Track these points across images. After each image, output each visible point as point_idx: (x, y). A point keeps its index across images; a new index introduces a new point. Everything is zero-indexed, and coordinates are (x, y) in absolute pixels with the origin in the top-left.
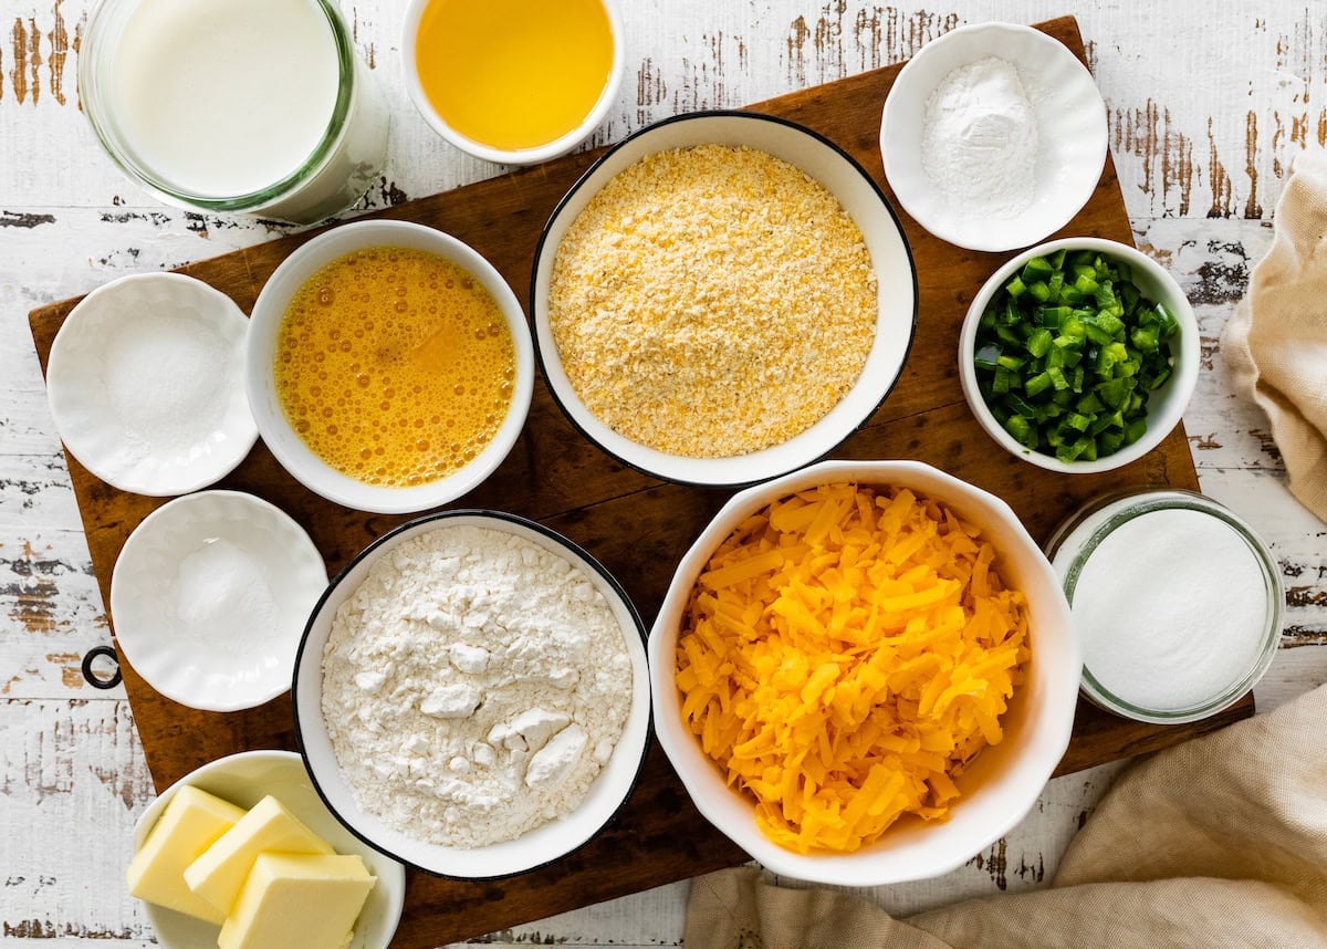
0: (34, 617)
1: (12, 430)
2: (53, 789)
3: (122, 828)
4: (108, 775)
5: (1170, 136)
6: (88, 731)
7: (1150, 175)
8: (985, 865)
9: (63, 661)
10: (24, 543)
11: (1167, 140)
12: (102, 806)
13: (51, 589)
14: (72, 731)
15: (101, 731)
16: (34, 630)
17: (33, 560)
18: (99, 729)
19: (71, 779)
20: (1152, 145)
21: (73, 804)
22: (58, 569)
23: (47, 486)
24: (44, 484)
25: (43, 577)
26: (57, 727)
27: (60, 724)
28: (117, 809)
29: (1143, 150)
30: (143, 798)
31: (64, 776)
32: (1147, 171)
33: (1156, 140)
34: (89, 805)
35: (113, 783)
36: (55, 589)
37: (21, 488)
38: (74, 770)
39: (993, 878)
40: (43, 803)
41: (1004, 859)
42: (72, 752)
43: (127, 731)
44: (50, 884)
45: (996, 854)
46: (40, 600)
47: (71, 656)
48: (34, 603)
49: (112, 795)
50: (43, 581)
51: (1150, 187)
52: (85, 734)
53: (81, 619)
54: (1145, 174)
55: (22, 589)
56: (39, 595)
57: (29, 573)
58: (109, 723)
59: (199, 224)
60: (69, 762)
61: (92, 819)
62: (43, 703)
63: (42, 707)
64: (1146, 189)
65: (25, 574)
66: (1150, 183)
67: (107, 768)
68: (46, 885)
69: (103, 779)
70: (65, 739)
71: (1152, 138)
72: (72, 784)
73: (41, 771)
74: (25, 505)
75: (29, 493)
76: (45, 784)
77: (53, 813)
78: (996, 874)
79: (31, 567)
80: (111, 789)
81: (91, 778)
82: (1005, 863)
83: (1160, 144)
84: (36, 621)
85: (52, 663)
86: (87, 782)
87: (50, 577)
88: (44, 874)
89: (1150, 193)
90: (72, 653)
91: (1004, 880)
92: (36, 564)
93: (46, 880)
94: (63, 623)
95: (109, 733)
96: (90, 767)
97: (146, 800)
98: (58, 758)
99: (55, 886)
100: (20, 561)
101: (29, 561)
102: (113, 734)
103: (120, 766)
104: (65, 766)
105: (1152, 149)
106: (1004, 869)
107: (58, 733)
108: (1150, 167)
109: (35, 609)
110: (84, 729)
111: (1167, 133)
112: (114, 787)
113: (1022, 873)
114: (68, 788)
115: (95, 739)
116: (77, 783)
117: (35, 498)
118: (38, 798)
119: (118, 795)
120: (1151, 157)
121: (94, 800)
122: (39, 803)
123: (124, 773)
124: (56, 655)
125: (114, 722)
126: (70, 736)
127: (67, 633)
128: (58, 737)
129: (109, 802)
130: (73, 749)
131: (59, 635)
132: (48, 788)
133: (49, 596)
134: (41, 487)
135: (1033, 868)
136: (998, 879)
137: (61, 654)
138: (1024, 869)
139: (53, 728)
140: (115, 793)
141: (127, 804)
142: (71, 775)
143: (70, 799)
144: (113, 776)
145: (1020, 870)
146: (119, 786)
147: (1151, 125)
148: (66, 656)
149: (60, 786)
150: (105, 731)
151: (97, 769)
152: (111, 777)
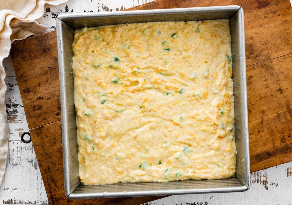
0: (12, 119)
1: (7, 70)
2: (16, 164)
3: (34, 175)
4: (31, 160)
6: (25, 149)
8: (262, 183)
9: (19, 131)
10: (10, 100)
12: (29, 169)
13: (16, 112)
14: (21, 149)
15: (29, 149)
16: (12, 122)
17: (12, 104)
19: (21, 162)
21: (21, 168)
22: (18, 106)
23: (15, 85)
24: (15, 84)
25: (14, 108)
26: (17, 148)
27: (18, 147)
28: (33, 169)
31: (19, 161)
34: (26, 169)
35: (32, 163)
36: (17, 112)
37: (9, 85)
38: (22, 159)
39: (264, 187)
40: (13, 168)
41: (267, 181)
42: (21, 155)
44: (15, 190)
45: (265, 180)
46: (13, 114)
47: (21, 129)
48: (12, 115)
49: (31, 166)
50: (14, 109)
52: (25, 150)
53: (24, 120)
55: (9, 112)
56: (13, 113)
57: (11, 108)
58: (31, 147)
59: (55, 17)
60: (21, 157)
61: (26, 172)
62: (14, 142)
63: (14, 143)
65: (10, 108)
67: (30, 159)
68: (14, 190)
69: (29, 162)
70: (20, 151)
72: (21, 163)
73: (13, 160)
74: (10, 90)
75: (11, 86)
76: (14, 163)
77: (16, 171)
78: (265, 185)
79: (11, 106)
81: (26, 161)
82: (267, 183)
84: (12, 120)
85: (16, 131)
86: (25, 162)
87: (16, 108)
88: (14, 187)
90: (21, 128)
91: (267, 187)
92: (13, 105)
93: (14, 189)
94: (19, 121)
95: (31, 150)
96: (26, 158)
98: (18, 156)
99: (16, 190)
100: (8, 104)
101: (11, 104)
102: (32, 150)
103: (34, 158)
104: (20, 158)
106: (267, 184)
107: (18, 149)
109: (12, 117)
110: (24, 148)
113: (272, 185)
114: (20, 164)
115: (27, 151)
116: (22, 163)
117: (12, 88)
118: (12, 167)
119: (33, 166)
121: (27, 167)
122: (12, 168)
123: (35, 160)
124: (17, 129)
126: (21, 150)
127: (20, 123)
128: (18, 151)
129: (31, 168)
130: (21, 154)
131: (18, 124)
132: (15, 164)
133: (16, 113)
134: (14, 85)
135: (275, 184)
136: (266, 187)
137: (19, 129)
138: (272, 184)
139: (16, 148)
141: (35, 168)
142: (21, 161)
143: (20, 167)
144: (32, 161)
145: (271, 184)
146: (33, 163)
148: (20, 129)
149: (18, 164)
150: (30, 149)
151: (28, 159)
152: (31, 161)
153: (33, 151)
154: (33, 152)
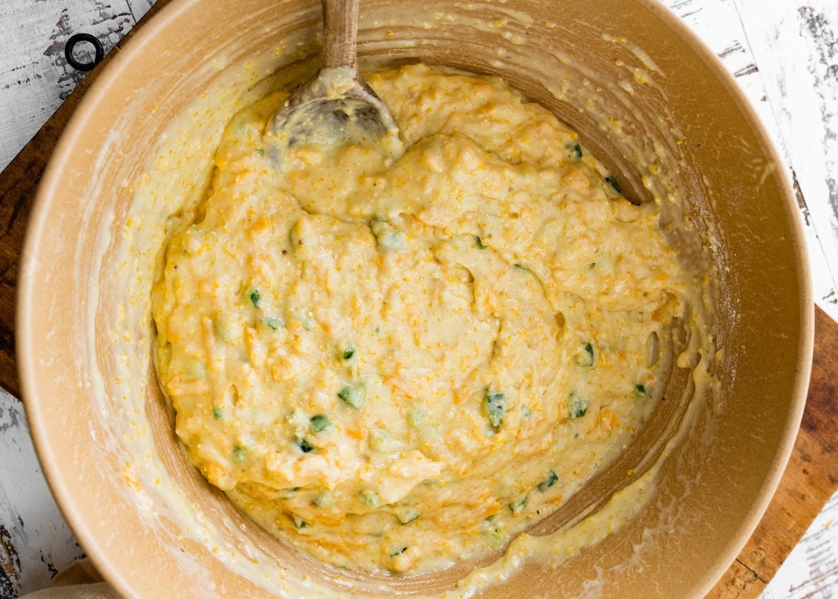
4: (66, 27)
5: (828, 588)
7: (801, 588)
11: (825, 587)
15: (100, 9)
18: (100, 6)
20: (819, 579)
29: (814, 575)
30: (59, 62)
32: (803, 585)
33: (823, 580)
43: (110, 29)
49: (51, 34)
51: (793, 592)
54: (801, 584)
58: (109, 12)
64: (791, 591)
66: (796, 590)
69: (60, 23)
71: (823, 577)
80: (55, 33)
83: (822, 585)
89: (790, 593)
95: (101, 15)
97: (58, 65)
105: (816, 580)
108: (806, 585)
111: (829, 585)
112: (58, 35)
120: (812, 583)
125: (112, 16)
140: (53, 37)
147: (831, 573)
150: (102, 11)
151: (66, 16)
152: (64, 30)
153: (98, 23)
154: (94, 24)
